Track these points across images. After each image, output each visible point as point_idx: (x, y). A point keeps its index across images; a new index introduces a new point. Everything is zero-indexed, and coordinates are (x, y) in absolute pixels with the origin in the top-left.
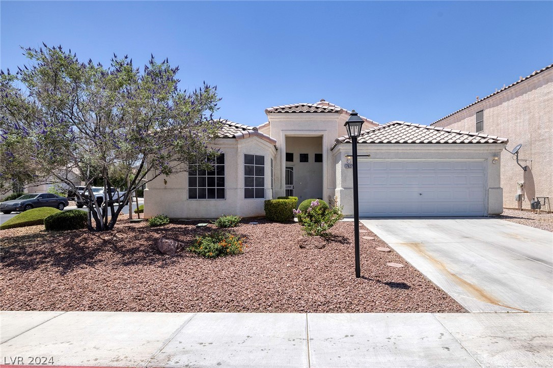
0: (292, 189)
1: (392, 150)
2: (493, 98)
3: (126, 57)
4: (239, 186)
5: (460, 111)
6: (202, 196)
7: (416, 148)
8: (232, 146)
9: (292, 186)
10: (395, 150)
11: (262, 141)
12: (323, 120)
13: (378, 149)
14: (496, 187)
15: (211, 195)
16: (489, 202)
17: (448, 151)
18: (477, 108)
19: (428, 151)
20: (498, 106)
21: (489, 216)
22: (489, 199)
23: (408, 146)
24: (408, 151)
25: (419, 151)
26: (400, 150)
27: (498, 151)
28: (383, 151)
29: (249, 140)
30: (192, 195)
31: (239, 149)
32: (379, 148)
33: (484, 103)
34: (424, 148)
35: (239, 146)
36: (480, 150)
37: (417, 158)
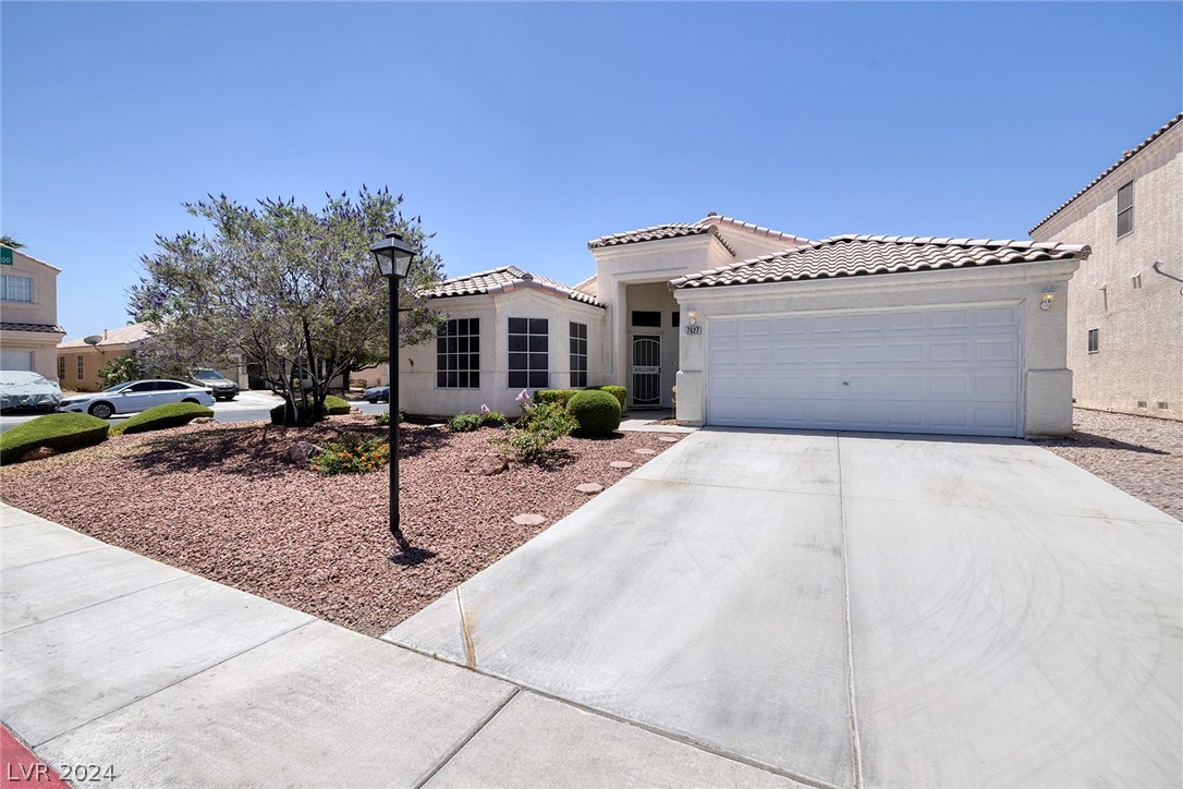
0: (656, 372)
1: (778, 294)
2: (1153, 146)
3: (344, 195)
4: (498, 369)
5: (1084, 192)
6: (453, 384)
7: (831, 288)
8: (487, 306)
9: (657, 368)
10: (785, 294)
11: (540, 294)
12: (682, 249)
13: (748, 296)
14: (1049, 367)
15: (464, 384)
16: (1028, 403)
17: (911, 289)
18: (1118, 178)
19: (859, 292)
20: (1165, 164)
21: (1028, 437)
22: (1028, 398)
23: (812, 284)
24: (813, 295)
25: (838, 293)
26: (796, 293)
27: (1060, 278)
28: (759, 298)
29: (516, 294)
30: (441, 384)
31: (498, 311)
32: (749, 293)
33: (1132, 162)
34: (850, 286)
35: (497, 305)
36: (999, 280)
37: (833, 309)
